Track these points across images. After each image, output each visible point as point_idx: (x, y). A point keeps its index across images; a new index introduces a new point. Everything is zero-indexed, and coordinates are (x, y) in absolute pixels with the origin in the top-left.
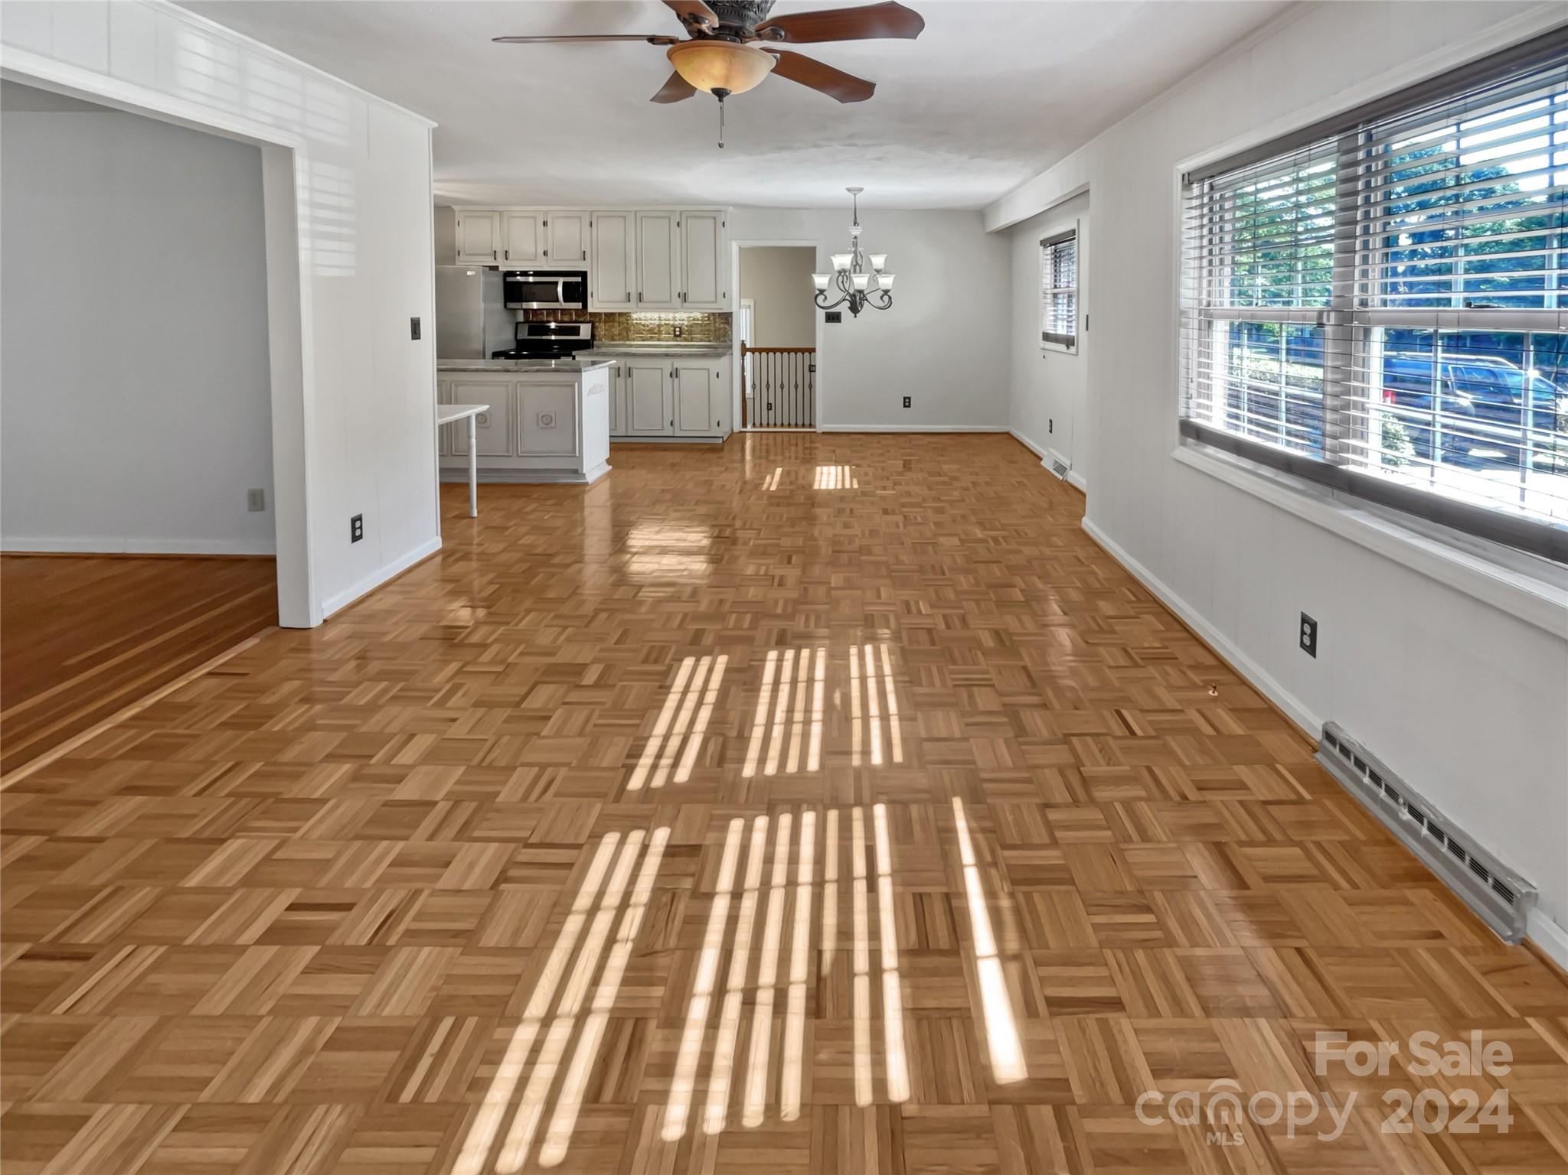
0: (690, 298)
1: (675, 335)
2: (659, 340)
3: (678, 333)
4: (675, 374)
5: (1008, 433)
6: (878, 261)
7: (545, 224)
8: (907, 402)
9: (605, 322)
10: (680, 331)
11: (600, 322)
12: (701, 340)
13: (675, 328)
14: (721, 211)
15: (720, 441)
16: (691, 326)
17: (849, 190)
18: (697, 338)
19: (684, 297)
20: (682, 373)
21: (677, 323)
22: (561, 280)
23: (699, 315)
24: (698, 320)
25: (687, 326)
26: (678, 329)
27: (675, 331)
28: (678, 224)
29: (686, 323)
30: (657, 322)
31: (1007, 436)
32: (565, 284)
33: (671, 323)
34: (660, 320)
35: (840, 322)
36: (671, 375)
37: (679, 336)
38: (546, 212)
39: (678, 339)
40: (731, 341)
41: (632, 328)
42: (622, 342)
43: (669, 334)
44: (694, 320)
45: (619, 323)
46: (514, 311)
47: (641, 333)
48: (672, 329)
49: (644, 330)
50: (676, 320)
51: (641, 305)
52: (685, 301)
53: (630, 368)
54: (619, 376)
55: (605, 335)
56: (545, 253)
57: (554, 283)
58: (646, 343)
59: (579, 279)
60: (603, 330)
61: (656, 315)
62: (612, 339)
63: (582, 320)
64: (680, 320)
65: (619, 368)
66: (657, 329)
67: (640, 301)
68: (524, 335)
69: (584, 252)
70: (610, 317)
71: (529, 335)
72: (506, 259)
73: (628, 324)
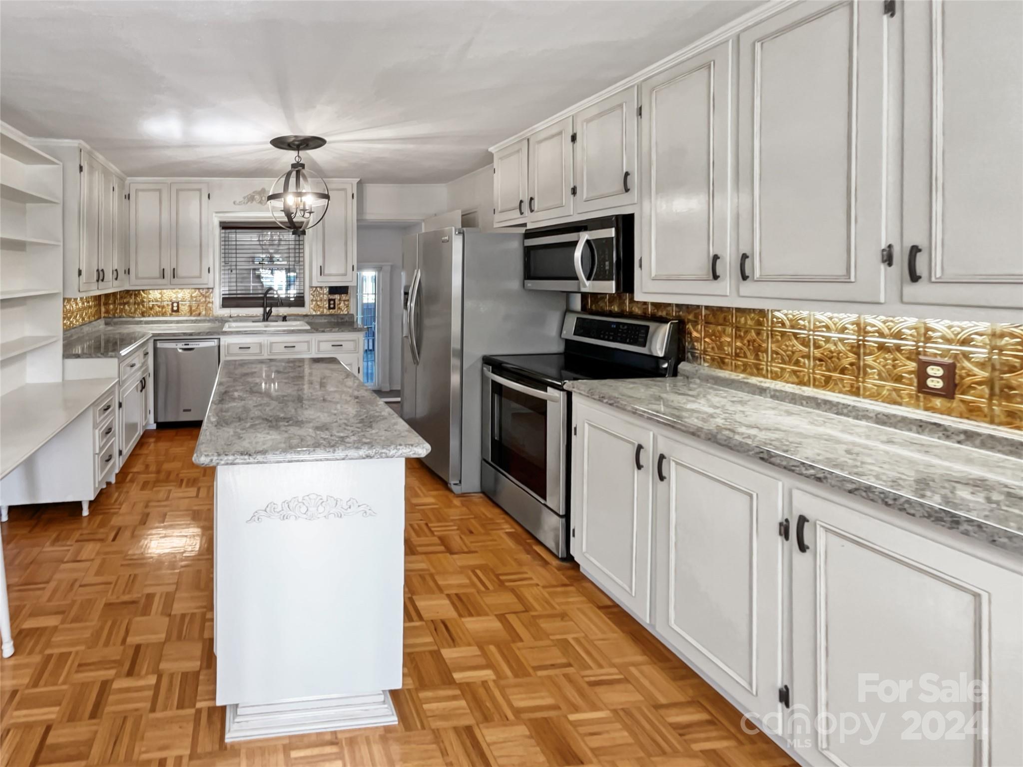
0: (931, 266)
1: (925, 390)
4: (792, 532)
7: (574, 138)
10: (947, 378)
11: (695, 325)
13: (925, 363)
16: (1009, 368)
19: (903, 260)
21: (935, 348)
22: (584, 237)
26: (936, 370)
27: (923, 375)
29: (975, 353)
30: (852, 338)
32: (587, 244)
33: (910, 345)
34: (864, 332)
36: (783, 532)
38: (574, 117)
41: (772, 346)
42: (741, 377)
43: (899, 380)
45: (738, 329)
46: (568, 294)
47: (797, 363)
48: (912, 366)
49: (807, 357)
50: (928, 339)
51: (747, 288)
52: (914, 278)
53: (662, 457)
54: (639, 467)
55: (705, 352)
56: (574, 191)
57: (574, 244)
58: (809, 391)
59: (611, 233)
60: (698, 340)
61: (847, 318)
62: (721, 363)
63: (664, 314)
64: (948, 341)
65: (640, 447)
66: (852, 358)
67: (745, 277)
68: (569, 332)
69: (627, 174)
70: (718, 315)
71: (575, 334)
72: (532, 211)
73: (758, 333)
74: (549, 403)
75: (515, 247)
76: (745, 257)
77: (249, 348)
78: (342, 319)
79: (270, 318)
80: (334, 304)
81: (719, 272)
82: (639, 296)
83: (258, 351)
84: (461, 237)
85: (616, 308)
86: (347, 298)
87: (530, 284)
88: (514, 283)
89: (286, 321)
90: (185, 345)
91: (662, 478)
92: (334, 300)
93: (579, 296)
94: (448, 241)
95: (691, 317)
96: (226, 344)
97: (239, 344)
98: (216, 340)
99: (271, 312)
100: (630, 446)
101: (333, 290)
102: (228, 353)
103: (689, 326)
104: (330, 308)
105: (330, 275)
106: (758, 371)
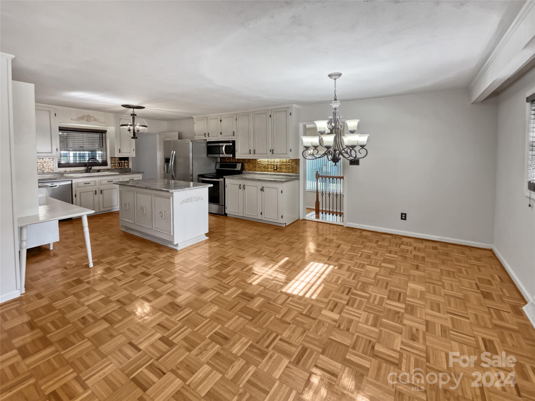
0: (275, 152)
1: (274, 170)
2: (268, 172)
3: (276, 169)
4: (262, 190)
5: (491, 250)
6: (352, 124)
7: (221, 121)
8: (404, 217)
9: (247, 163)
10: (276, 168)
11: (245, 163)
12: (286, 172)
13: (274, 166)
14: (289, 107)
15: (284, 226)
16: (281, 165)
17: (330, 76)
18: (284, 171)
19: (272, 151)
20: (265, 189)
21: (275, 164)
22: (225, 145)
23: (285, 160)
24: (284, 162)
25: (279, 165)
26: (275, 167)
27: (274, 167)
28: (270, 116)
29: (279, 164)
30: (267, 163)
31: (490, 253)
32: (226, 146)
33: (273, 163)
34: (268, 162)
35: (359, 165)
36: (261, 190)
37: (276, 170)
38: (221, 116)
39: (275, 171)
40: (299, 173)
41: (257, 166)
42: (253, 172)
43: (272, 169)
44: (282, 162)
45: (252, 163)
46: (216, 158)
47: (261, 168)
48: (273, 166)
49: (262, 167)
50: (275, 162)
51: (255, 155)
52: (273, 154)
53: (244, 185)
54: (240, 188)
55: (247, 168)
56: (221, 133)
57: (223, 146)
58: (262, 172)
59: (231, 144)
60: (246, 166)
61: (266, 160)
62: (250, 170)
63: (239, 161)
64: (276, 162)
65: (240, 185)
66: (267, 166)
67: (255, 154)
68: (218, 167)
69: (234, 132)
70: (249, 161)
71: (220, 167)
72: (209, 136)
73: (255, 164)
74: (220, 182)
75: (204, 145)
76: (254, 150)
77: (90, 183)
78: (126, 170)
79: (91, 171)
80: (122, 164)
81: (251, 153)
82: (237, 158)
83: (94, 184)
84: (192, 142)
85: (229, 161)
86: (128, 162)
87: (209, 155)
88: (205, 155)
89: (100, 172)
90: (51, 184)
91: (244, 189)
92: (122, 163)
93: (219, 158)
94: (188, 143)
95: (244, 162)
96: (76, 182)
97: (84, 182)
98: (70, 181)
99: (91, 168)
100: (238, 185)
101: (121, 159)
102: (77, 186)
103: (244, 164)
104: (120, 166)
105: (123, 153)
106: (256, 171)
